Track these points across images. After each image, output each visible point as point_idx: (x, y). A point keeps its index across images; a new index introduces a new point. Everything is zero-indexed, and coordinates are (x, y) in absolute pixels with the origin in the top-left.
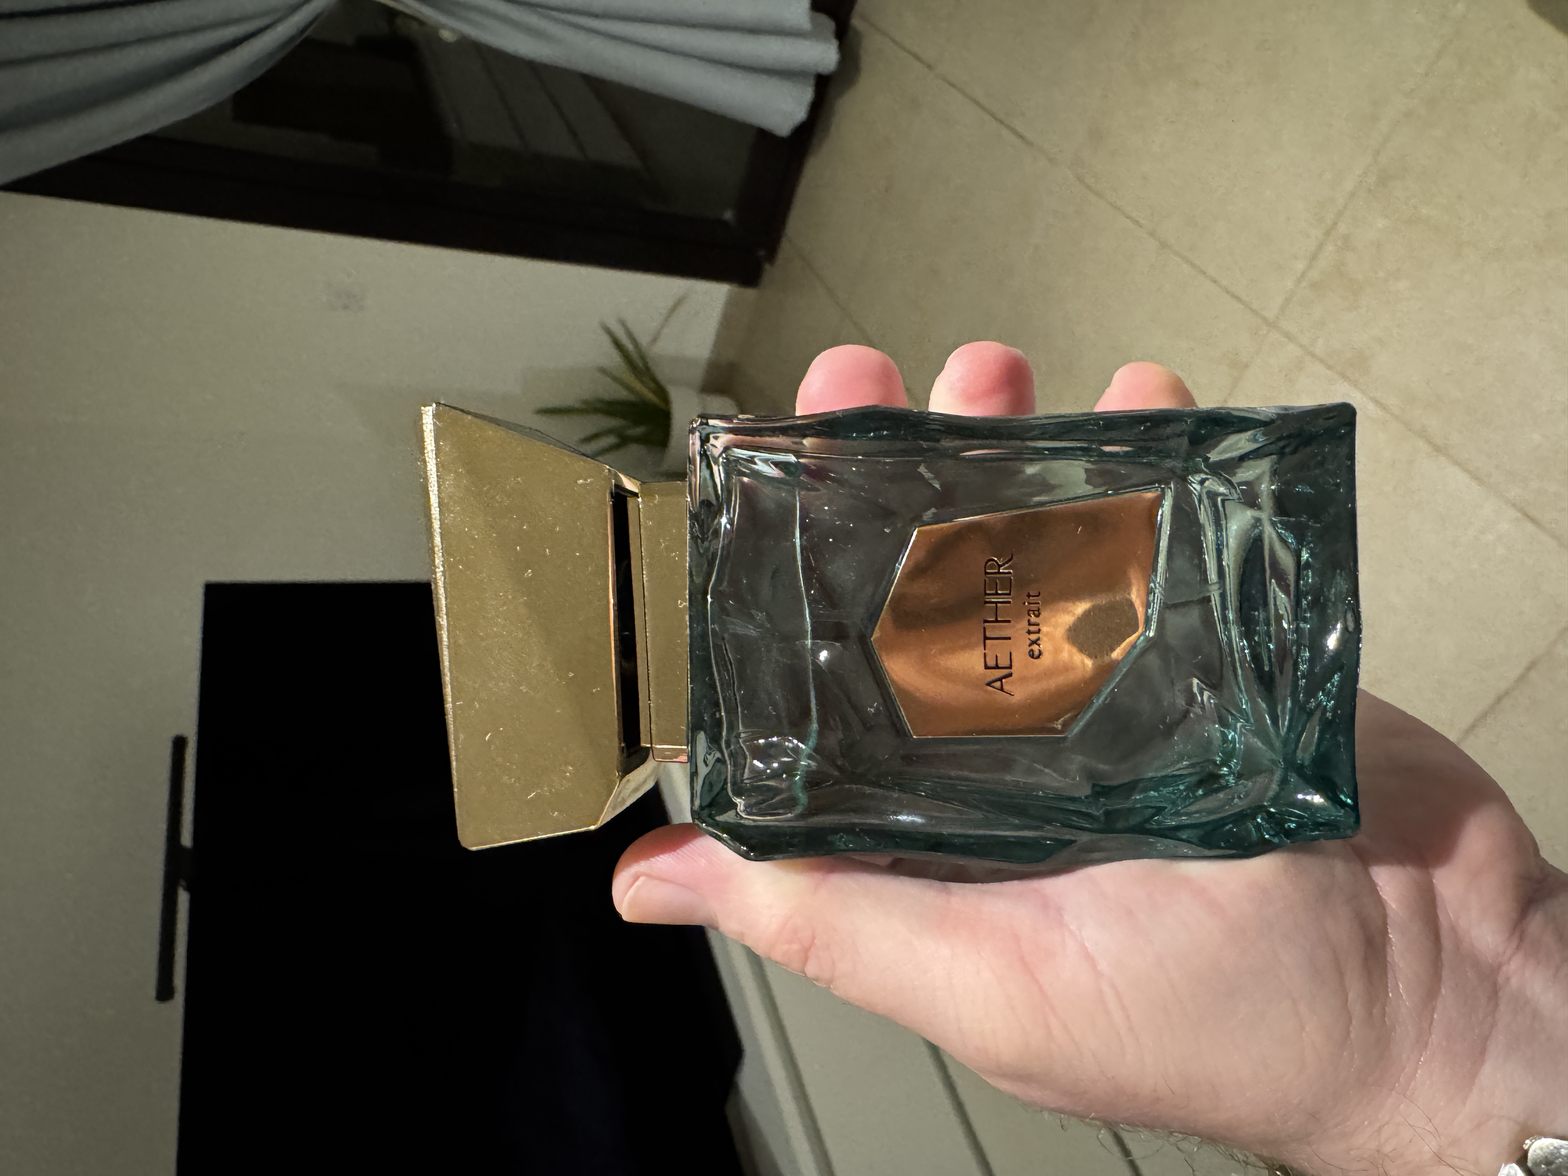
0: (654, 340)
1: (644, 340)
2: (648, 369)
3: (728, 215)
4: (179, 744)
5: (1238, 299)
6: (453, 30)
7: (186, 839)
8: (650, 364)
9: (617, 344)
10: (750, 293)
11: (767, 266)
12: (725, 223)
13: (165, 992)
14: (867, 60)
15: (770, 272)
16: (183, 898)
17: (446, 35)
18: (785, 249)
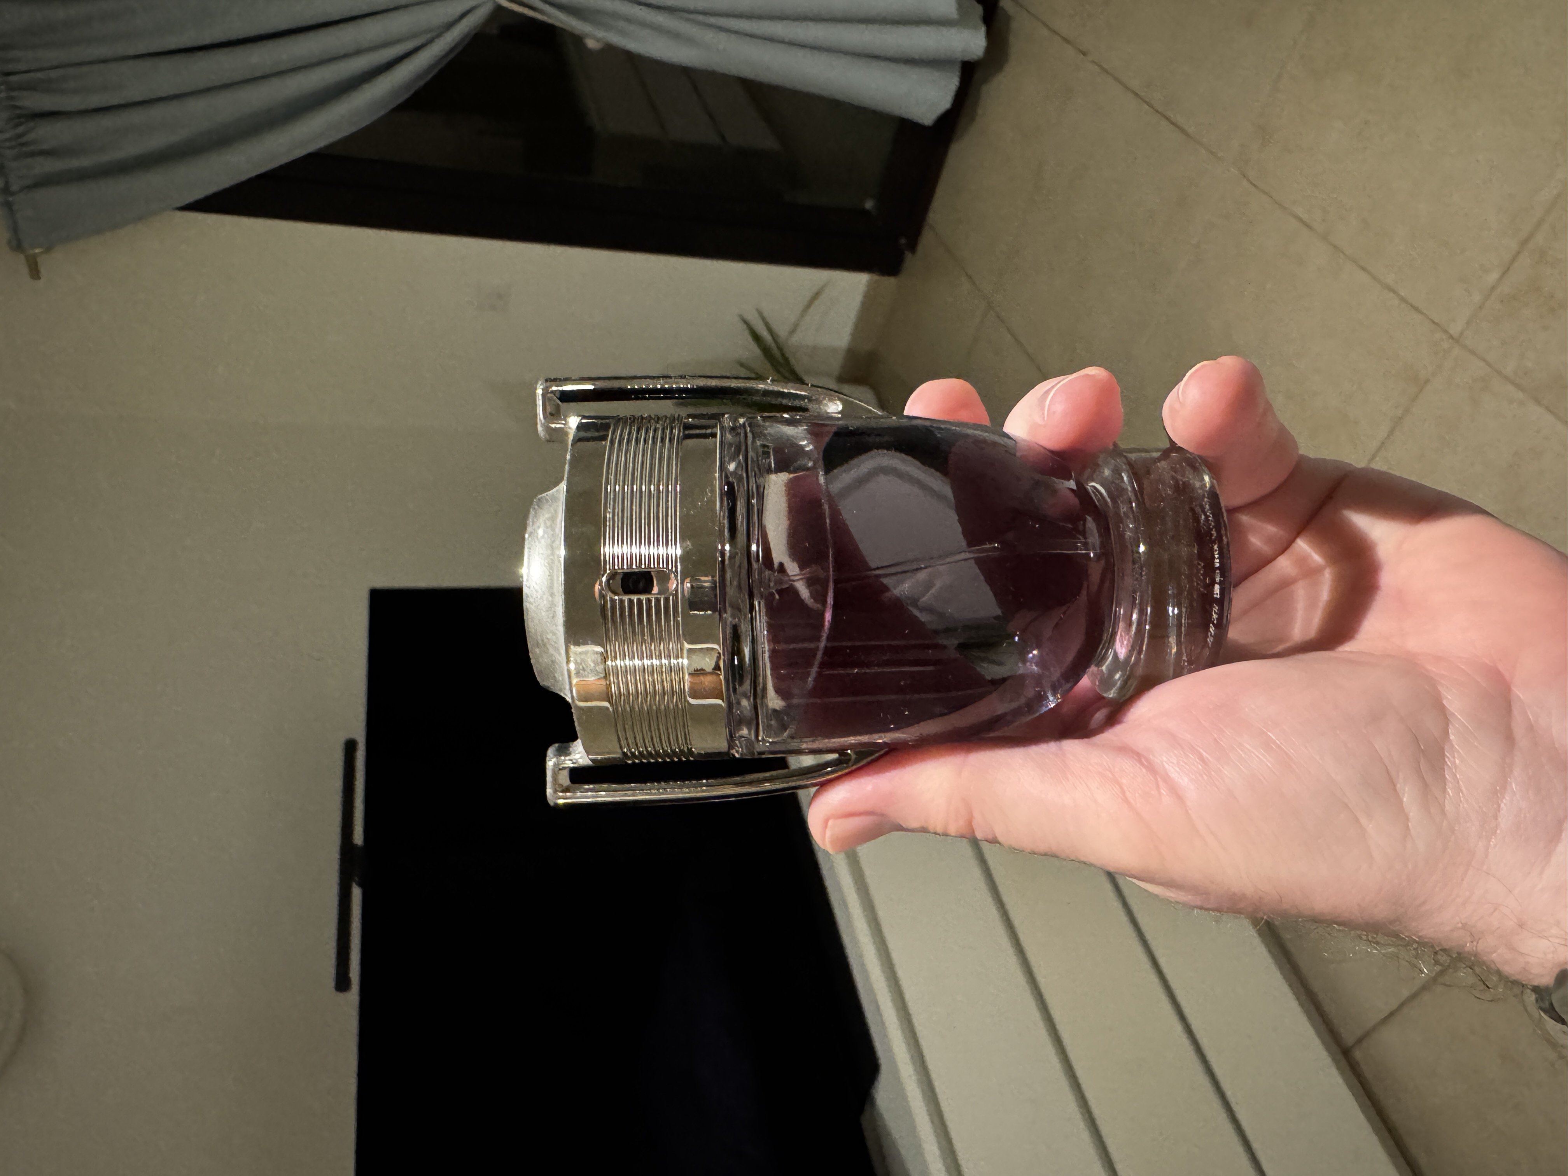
0: (793, 331)
1: (782, 331)
2: (786, 360)
3: (869, 205)
4: (350, 747)
5: (1417, 309)
6: (598, 40)
7: (358, 838)
8: (788, 355)
9: (756, 337)
10: (890, 282)
11: (908, 256)
12: (866, 213)
13: (342, 983)
14: (1017, 45)
15: (910, 260)
16: (357, 893)
17: (591, 44)
18: (927, 239)
